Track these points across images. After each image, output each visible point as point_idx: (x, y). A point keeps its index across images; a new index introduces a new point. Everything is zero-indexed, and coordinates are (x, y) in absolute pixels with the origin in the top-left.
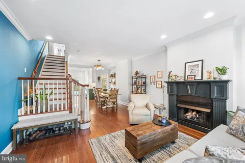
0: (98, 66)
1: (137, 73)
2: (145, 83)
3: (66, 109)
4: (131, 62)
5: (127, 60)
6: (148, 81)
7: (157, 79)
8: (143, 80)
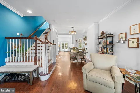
0: (72, 32)
1: (103, 33)
2: (111, 42)
3: (33, 61)
4: (98, 25)
5: (94, 24)
6: (116, 40)
7: (129, 37)
8: (110, 39)
